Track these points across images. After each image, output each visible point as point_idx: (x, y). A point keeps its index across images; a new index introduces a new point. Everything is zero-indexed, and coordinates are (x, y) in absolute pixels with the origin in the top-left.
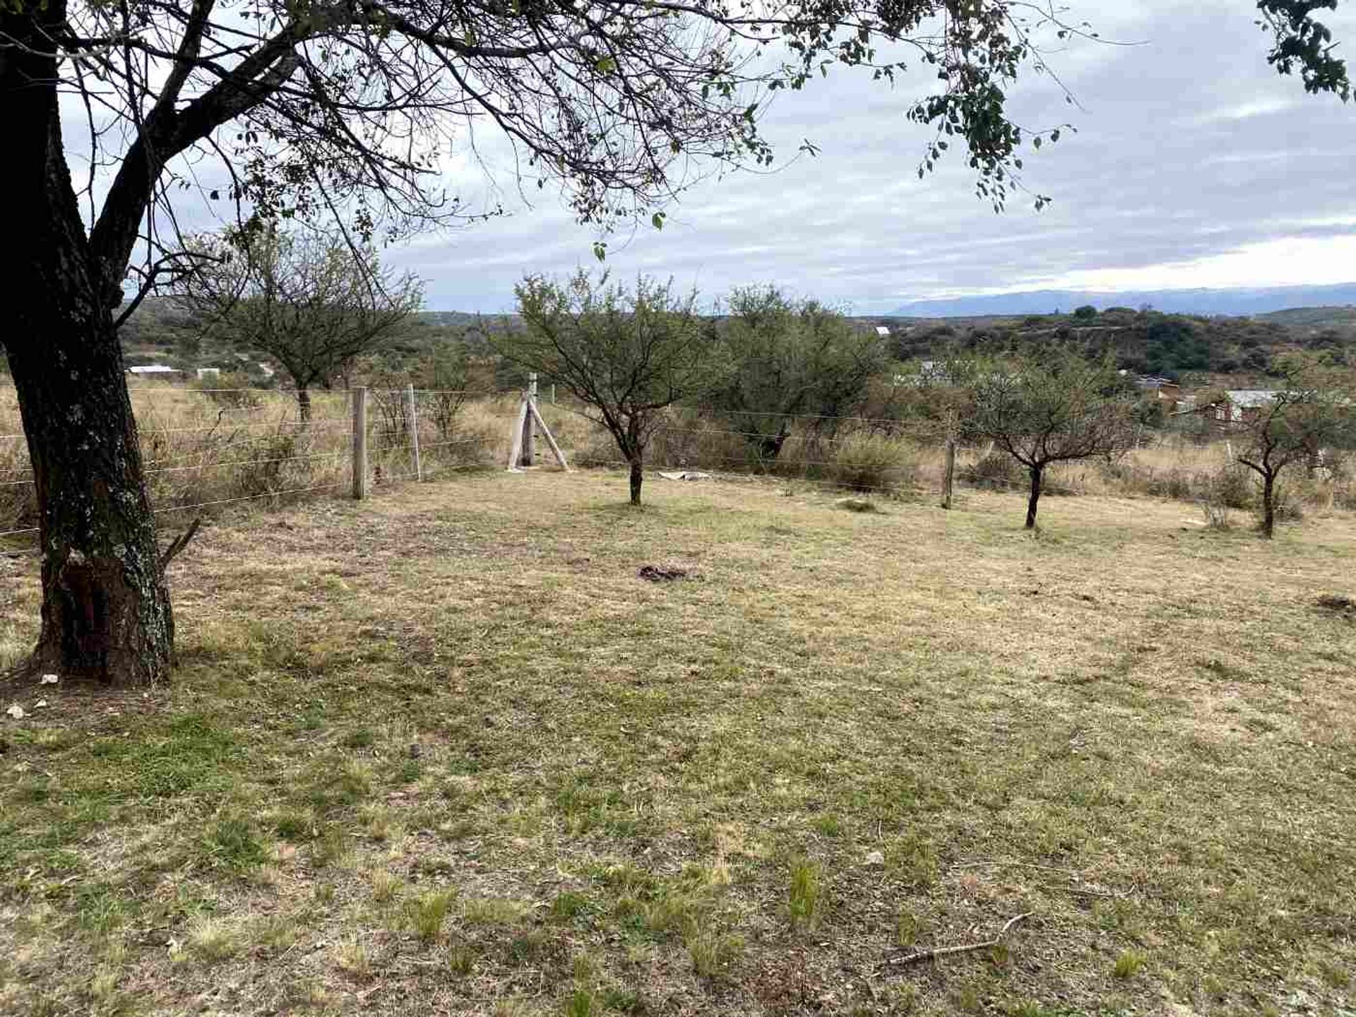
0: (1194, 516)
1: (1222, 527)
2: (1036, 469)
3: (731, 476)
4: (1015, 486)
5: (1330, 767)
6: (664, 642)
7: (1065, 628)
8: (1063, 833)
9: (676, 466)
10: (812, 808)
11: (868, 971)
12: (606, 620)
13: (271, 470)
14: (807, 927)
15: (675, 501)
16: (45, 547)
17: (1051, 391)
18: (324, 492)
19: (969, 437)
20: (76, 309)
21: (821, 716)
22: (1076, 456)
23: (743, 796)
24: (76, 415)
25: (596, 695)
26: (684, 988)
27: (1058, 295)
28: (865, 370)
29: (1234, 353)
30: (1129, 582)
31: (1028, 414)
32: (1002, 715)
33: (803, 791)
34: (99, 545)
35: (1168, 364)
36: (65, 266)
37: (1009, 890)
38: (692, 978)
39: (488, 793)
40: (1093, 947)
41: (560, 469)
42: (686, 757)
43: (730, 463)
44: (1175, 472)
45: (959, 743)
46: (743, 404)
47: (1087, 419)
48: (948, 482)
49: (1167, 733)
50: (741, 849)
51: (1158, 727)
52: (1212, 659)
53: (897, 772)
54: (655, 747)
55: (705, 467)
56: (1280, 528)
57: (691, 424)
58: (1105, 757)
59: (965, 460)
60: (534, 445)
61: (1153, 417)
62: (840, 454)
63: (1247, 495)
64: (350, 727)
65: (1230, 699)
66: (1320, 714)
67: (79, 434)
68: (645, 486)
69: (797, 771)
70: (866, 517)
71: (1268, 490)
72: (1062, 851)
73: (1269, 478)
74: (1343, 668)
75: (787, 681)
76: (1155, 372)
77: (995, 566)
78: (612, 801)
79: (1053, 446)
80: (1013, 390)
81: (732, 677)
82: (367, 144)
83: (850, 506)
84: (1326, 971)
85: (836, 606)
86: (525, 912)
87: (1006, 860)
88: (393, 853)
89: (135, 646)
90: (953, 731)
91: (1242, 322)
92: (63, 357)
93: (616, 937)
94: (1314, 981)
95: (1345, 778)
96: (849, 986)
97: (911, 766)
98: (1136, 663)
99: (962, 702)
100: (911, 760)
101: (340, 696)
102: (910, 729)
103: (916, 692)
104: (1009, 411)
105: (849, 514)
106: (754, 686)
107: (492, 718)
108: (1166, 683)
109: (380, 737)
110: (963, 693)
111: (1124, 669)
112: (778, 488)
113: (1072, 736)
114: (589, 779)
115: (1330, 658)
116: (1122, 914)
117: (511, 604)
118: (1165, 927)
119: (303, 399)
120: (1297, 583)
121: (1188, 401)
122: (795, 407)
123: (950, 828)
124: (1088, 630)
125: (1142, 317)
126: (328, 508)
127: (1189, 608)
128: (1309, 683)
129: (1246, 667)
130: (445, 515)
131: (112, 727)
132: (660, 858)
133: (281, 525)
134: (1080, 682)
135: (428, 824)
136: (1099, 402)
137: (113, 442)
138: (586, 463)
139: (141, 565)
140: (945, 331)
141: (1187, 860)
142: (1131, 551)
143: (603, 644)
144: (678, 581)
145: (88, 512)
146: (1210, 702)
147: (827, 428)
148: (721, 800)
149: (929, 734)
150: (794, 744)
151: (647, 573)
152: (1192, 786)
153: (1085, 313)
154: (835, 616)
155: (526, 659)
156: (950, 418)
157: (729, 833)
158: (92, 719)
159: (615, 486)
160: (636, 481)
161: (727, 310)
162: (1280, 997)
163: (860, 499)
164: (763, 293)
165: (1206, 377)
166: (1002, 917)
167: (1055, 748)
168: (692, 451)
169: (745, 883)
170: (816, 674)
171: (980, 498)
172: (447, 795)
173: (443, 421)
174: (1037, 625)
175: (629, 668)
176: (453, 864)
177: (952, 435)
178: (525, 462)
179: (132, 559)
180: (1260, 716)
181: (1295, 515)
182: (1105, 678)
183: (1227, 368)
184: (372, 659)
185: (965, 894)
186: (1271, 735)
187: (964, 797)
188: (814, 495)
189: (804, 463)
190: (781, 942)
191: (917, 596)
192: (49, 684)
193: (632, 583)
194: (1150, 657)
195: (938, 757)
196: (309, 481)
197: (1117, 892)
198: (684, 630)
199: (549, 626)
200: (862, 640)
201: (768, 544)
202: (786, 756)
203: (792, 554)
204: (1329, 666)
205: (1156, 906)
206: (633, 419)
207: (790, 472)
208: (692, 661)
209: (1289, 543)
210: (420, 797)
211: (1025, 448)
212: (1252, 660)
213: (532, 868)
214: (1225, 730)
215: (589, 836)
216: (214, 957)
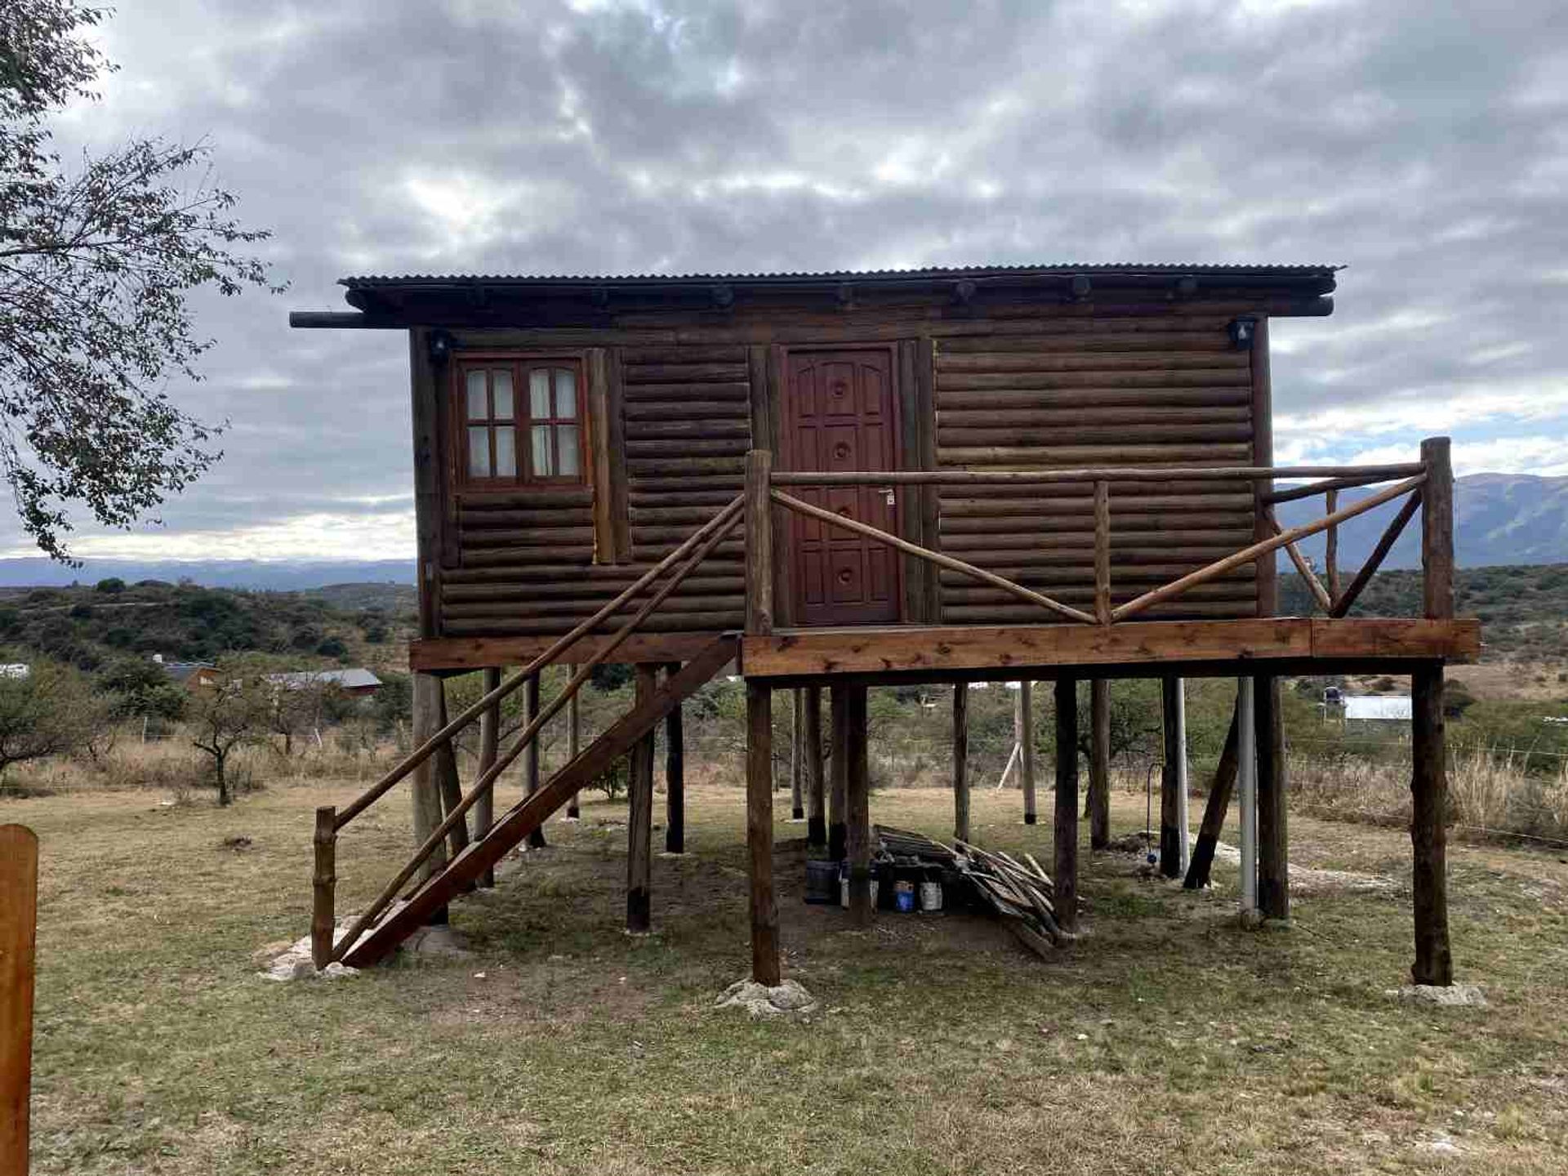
1: (187, 804)
29: (283, 631)
35: (212, 646)
71: (220, 769)
73: (220, 757)
76: (197, 655)
91: (290, 597)
125: (184, 590)
153: (111, 587)
183: (276, 648)
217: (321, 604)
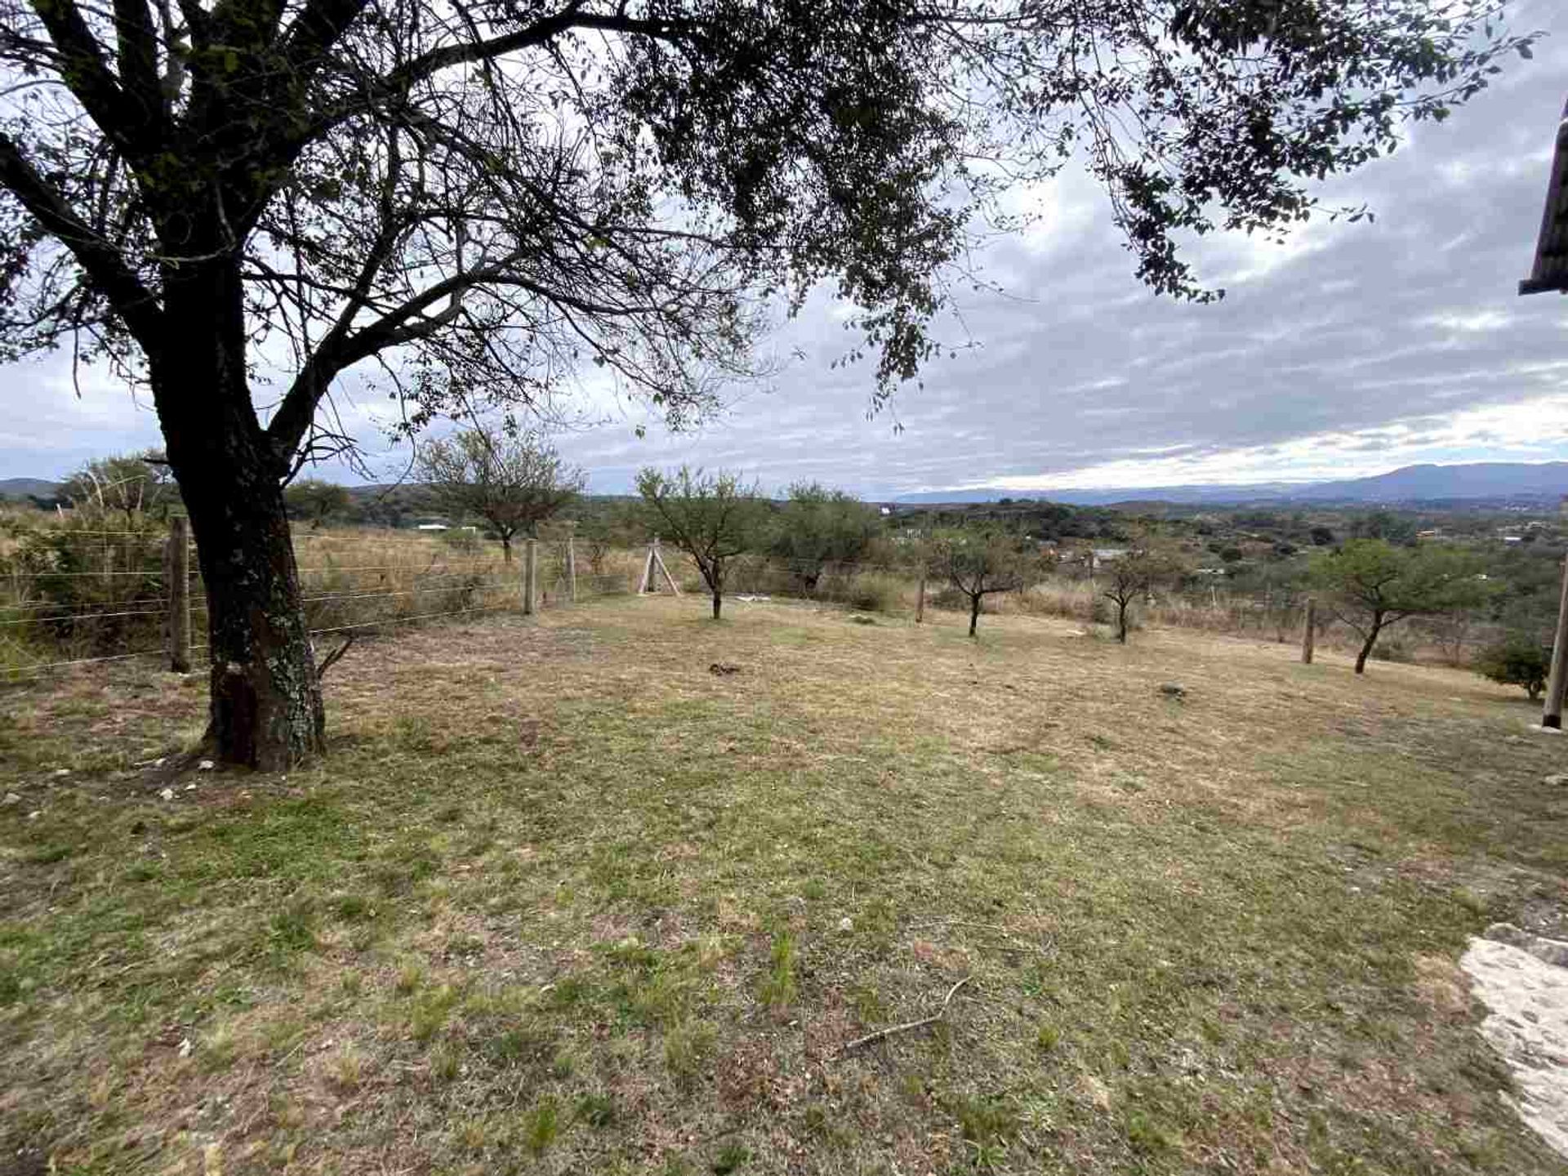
0: (1075, 629)
1: (1094, 636)
2: (976, 598)
3: (785, 599)
4: (963, 608)
5: (1184, 821)
6: (714, 723)
7: (995, 710)
8: (996, 892)
9: (751, 593)
10: (803, 872)
11: (827, 1052)
12: (677, 706)
13: (465, 596)
14: (779, 1007)
15: (745, 616)
16: (213, 661)
17: (984, 549)
18: (504, 609)
19: (933, 577)
20: (242, 475)
21: (819, 785)
22: (1002, 590)
23: (749, 862)
24: (239, 557)
25: (652, 771)
26: (657, 1085)
27: (988, 491)
28: (869, 533)
29: (1094, 527)
30: (1037, 675)
31: (970, 563)
32: (952, 780)
33: (796, 855)
34: (253, 658)
35: (1054, 534)
36: (234, 443)
37: (952, 951)
38: (666, 1074)
39: (541, 864)
40: (1020, 1012)
41: (672, 594)
42: (710, 826)
43: (785, 591)
44: (1062, 600)
45: (919, 807)
46: (791, 553)
47: (1009, 567)
48: (921, 605)
49: (1068, 795)
50: (736, 918)
51: (1062, 790)
52: (1096, 733)
53: (871, 835)
54: (687, 818)
55: (768, 594)
56: (1129, 636)
57: (761, 567)
58: (1025, 817)
59: (931, 591)
60: (657, 577)
61: (1048, 566)
62: (852, 587)
63: (1108, 615)
64: (449, 801)
65: (1109, 764)
66: (1171, 777)
67: (240, 572)
68: (723, 606)
69: (795, 835)
70: (868, 628)
71: (1122, 614)
72: (995, 907)
73: (1123, 605)
74: (1181, 739)
75: (798, 755)
76: (1047, 538)
77: (949, 662)
78: (642, 870)
79: (985, 584)
80: (960, 548)
81: (758, 753)
82: (514, 370)
83: (858, 620)
84: (1206, 1027)
85: (841, 693)
86: (532, 999)
87: (952, 920)
88: (436, 932)
89: (281, 738)
90: (916, 796)
91: (1098, 509)
92: (229, 513)
93: (610, 1022)
94: (1198, 1038)
95: (1195, 831)
96: (808, 1076)
97: (883, 829)
98: (1044, 735)
99: (924, 769)
100: (883, 824)
101: (451, 773)
102: (884, 794)
103: (890, 762)
104: (959, 560)
105: (857, 626)
106: (775, 760)
107: (564, 792)
108: (1065, 753)
109: (471, 812)
110: (923, 763)
111: (1036, 743)
112: (814, 607)
113: (1001, 799)
114: (625, 850)
115: (1172, 731)
116: (1043, 969)
117: (610, 694)
118: (1077, 982)
119: (507, 546)
120: (1143, 675)
121: (1067, 555)
122: (827, 556)
123: (908, 888)
124: (1010, 710)
125: (1040, 504)
126: (505, 622)
127: (1076, 694)
128: (1161, 751)
129: (1119, 740)
130: (587, 626)
131: (240, 809)
132: (668, 930)
133: (466, 633)
134: (1006, 752)
135: (478, 900)
136: (1014, 556)
137: (269, 579)
138: (691, 590)
139: (290, 674)
140: (922, 512)
141: (1089, 914)
142: (1037, 652)
143: (670, 726)
144: (735, 675)
145: (246, 633)
146: (1096, 768)
147: (846, 570)
148: (731, 866)
149: (896, 799)
150: (795, 810)
151: (714, 669)
152: (1090, 841)
153: (1006, 503)
154: (839, 701)
155: (607, 740)
156: (920, 566)
157: (731, 901)
158: (225, 802)
159: (702, 605)
160: (717, 603)
161: (787, 496)
162: (1173, 1058)
163: (865, 616)
164: (811, 484)
165: (1078, 541)
166: (946, 983)
167: (990, 810)
168: (761, 583)
169: (735, 955)
170: (822, 748)
171: (943, 615)
172: (506, 868)
173: (595, 562)
174: (976, 706)
175: (681, 746)
176: (486, 943)
177: (922, 577)
178: (651, 589)
179: (282, 669)
180: (1131, 780)
181: (1138, 629)
182: (1024, 749)
183: (1091, 536)
184: (487, 741)
185: (918, 959)
186: (1139, 794)
187: (920, 857)
188: (837, 613)
189: (832, 593)
190: (755, 1024)
191: (896, 684)
192: (204, 770)
193: (701, 675)
194: (1054, 731)
195: (903, 819)
196: (494, 603)
197: (1039, 948)
198: (731, 714)
199: (634, 711)
200: (856, 719)
201: (800, 647)
202: (788, 822)
203: (817, 654)
204: (1173, 737)
205: (1068, 961)
206: (716, 561)
207: (822, 598)
208: (732, 739)
209: (1136, 646)
210: (484, 870)
211: (968, 584)
212: (1121, 733)
213: (555, 943)
214: (1107, 791)
215: (614, 908)
216: (216, 1063)
217: (1116, 512)
